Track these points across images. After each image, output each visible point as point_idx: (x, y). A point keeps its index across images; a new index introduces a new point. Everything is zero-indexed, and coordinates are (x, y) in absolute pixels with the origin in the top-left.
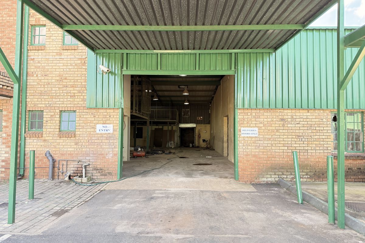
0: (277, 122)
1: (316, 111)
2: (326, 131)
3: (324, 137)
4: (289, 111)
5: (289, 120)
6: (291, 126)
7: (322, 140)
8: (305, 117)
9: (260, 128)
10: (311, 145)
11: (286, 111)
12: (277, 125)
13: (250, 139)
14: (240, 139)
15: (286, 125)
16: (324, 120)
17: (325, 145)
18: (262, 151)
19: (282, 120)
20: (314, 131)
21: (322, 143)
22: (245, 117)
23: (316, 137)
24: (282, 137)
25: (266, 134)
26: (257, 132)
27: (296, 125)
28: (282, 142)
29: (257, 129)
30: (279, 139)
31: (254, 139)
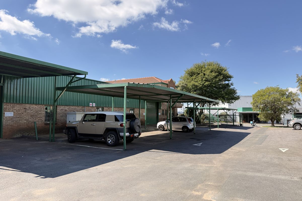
0: (22, 110)
1: (39, 105)
2: (43, 114)
3: (42, 116)
4: (28, 105)
5: (28, 109)
6: (29, 111)
7: (41, 117)
8: (35, 108)
9: (14, 112)
10: (36, 120)
11: (26, 105)
12: (22, 111)
13: (9, 118)
14: (4, 118)
15: (26, 111)
16: (42, 109)
17: (42, 120)
18: (15, 123)
19: (25, 108)
20: (38, 114)
21: (41, 118)
22: (7, 107)
23: (39, 116)
24: (24, 116)
25: (17, 115)
26: (13, 114)
27: (31, 111)
28: (24, 119)
29: (13, 113)
30: (23, 118)
31: (11, 118)
